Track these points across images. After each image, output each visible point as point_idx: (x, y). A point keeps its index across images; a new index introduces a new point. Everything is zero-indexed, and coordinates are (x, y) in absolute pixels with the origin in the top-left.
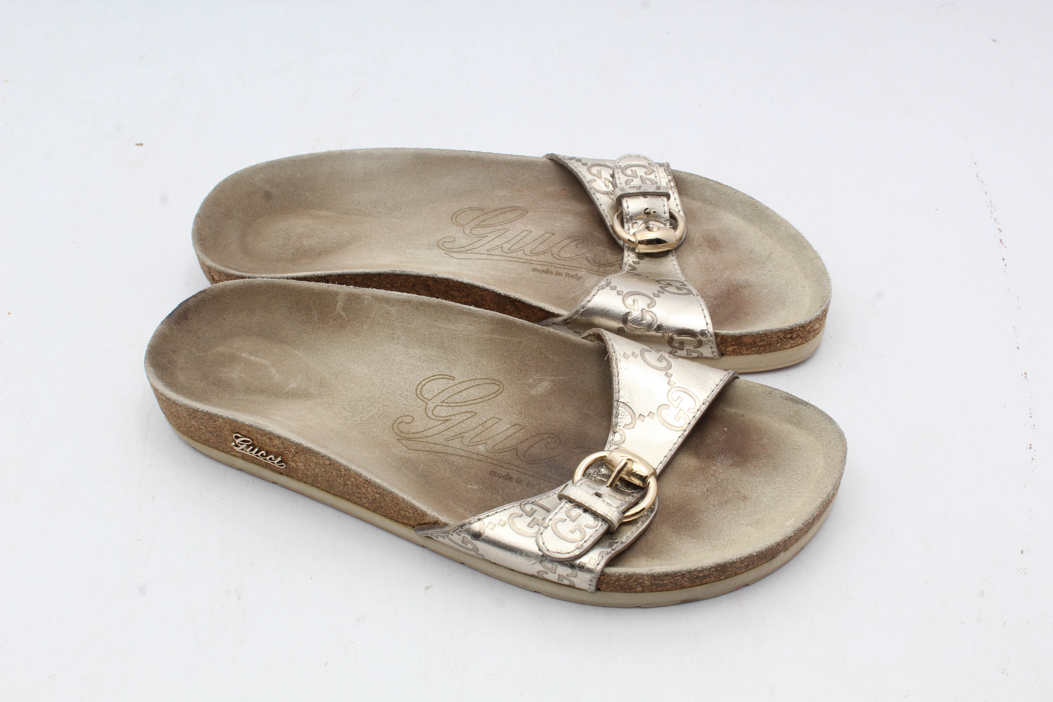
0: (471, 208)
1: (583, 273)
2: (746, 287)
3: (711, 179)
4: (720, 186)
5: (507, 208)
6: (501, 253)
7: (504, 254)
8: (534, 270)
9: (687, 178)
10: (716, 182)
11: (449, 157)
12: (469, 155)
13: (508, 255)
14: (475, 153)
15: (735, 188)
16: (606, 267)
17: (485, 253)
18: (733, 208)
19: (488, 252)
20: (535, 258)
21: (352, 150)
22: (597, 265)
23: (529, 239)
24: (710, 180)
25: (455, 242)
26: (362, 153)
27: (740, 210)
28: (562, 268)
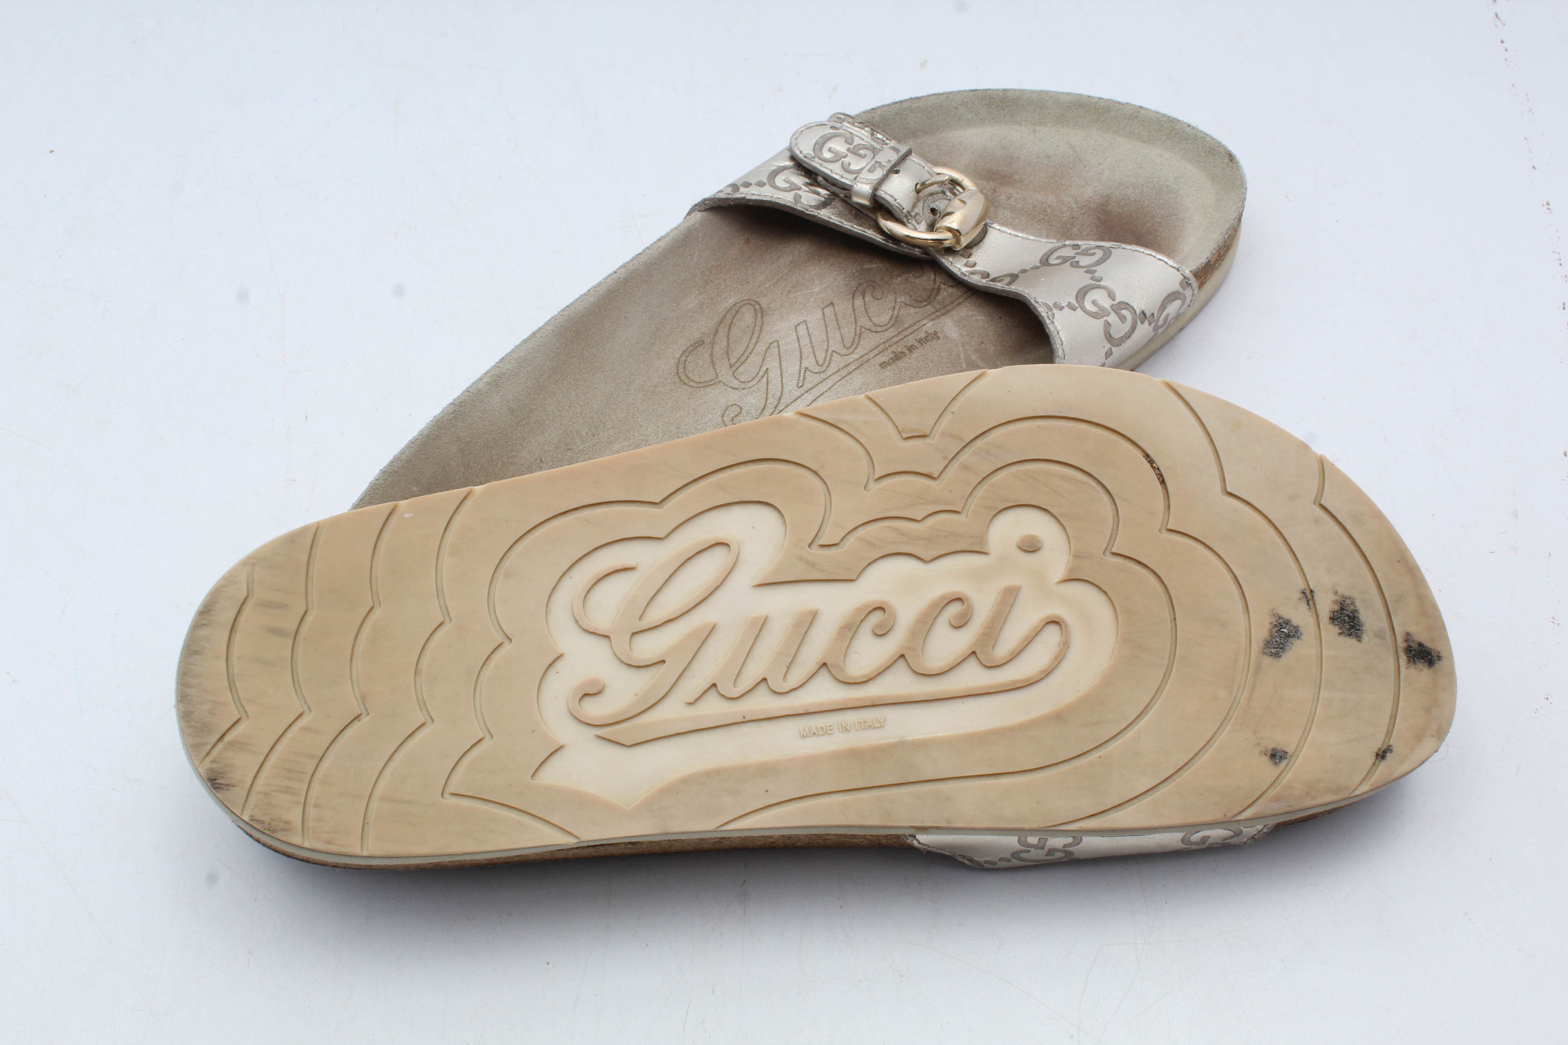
0: (684, 352)
1: (929, 326)
2: (1107, 201)
3: (901, 99)
4: (921, 102)
5: (724, 317)
6: (818, 378)
7: (823, 376)
8: (884, 365)
9: (873, 118)
10: (911, 99)
11: (599, 300)
12: (619, 278)
13: (829, 372)
14: (623, 270)
15: (941, 91)
16: (935, 298)
17: (802, 392)
18: (959, 120)
19: (802, 390)
20: (860, 351)
21: (467, 391)
22: (925, 303)
23: (819, 335)
24: (901, 102)
25: (744, 409)
26: (488, 383)
27: (970, 116)
28: (902, 339)
